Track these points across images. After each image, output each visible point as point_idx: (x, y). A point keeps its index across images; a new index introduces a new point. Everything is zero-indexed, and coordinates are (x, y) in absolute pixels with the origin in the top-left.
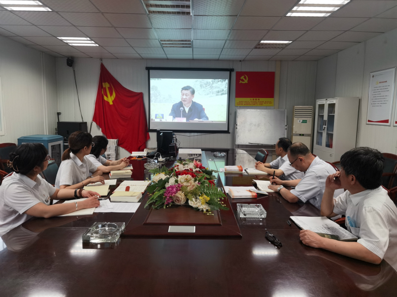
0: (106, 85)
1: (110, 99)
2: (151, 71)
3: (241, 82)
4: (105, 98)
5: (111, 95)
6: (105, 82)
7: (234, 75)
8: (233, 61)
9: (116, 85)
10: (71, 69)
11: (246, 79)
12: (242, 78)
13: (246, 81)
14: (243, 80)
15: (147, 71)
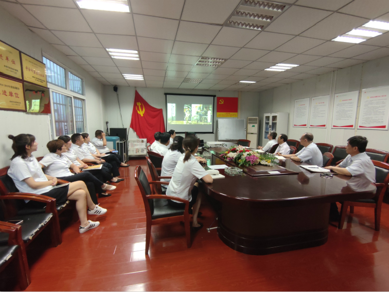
0: (139, 104)
1: (141, 113)
2: (167, 95)
3: (220, 103)
4: (138, 112)
5: (142, 110)
6: (138, 102)
7: (216, 98)
8: (215, 91)
9: (145, 104)
12: (220, 101)
13: (223, 103)
14: (221, 102)
15: (165, 96)
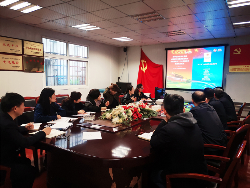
0: (143, 61)
1: (144, 69)
3: (234, 53)
5: (145, 67)
6: (143, 59)
8: (228, 38)
10: (125, 53)
11: (239, 51)
12: (236, 50)
13: (239, 53)
14: (236, 52)
15: (166, 51)
